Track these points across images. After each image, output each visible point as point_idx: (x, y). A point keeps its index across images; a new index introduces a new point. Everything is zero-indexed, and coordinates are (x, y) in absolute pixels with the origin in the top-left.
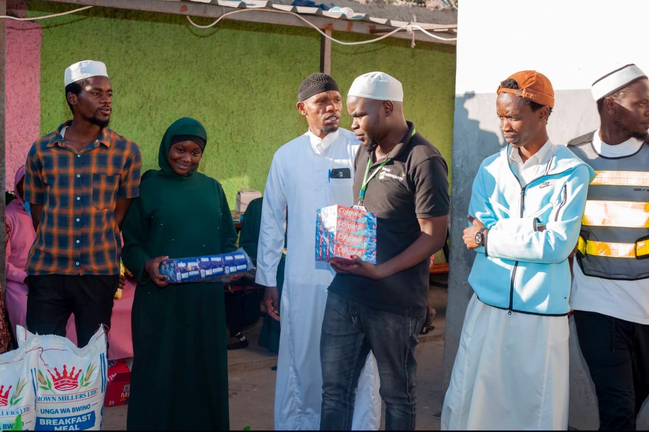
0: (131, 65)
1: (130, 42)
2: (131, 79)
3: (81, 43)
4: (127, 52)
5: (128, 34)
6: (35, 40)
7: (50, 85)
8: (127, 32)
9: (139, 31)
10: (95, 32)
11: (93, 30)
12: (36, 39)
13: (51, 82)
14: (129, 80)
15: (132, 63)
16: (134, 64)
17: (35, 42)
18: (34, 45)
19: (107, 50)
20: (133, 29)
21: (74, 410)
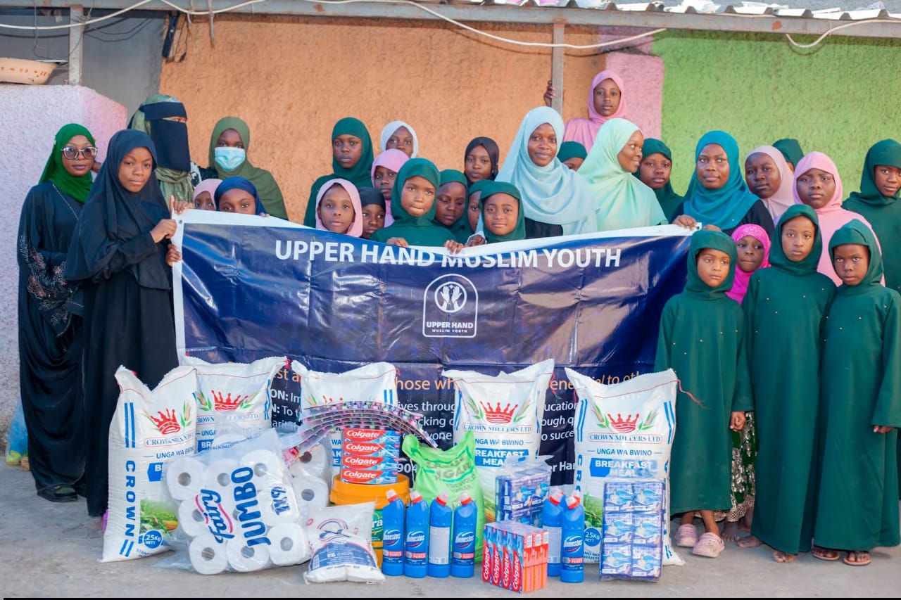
0: (781, 105)
1: (780, 76)
2: (781, 122)
3: (718, 80)
4: (777, 88)
5: (778, 67)
6: (655, 78)
7: (679, 130)
8: (776, 65)
9: (793, 62)
10: (736, 66)
11: (734, 64)
12: (657, 75)
13: (680, 127)
14: (778, 123)
15: (783, 102)
16: (786, 103)
17: (655, 80)
18: (654, 83)
19: (751, 87)
20: (784, 60)
21: (632, 452)
